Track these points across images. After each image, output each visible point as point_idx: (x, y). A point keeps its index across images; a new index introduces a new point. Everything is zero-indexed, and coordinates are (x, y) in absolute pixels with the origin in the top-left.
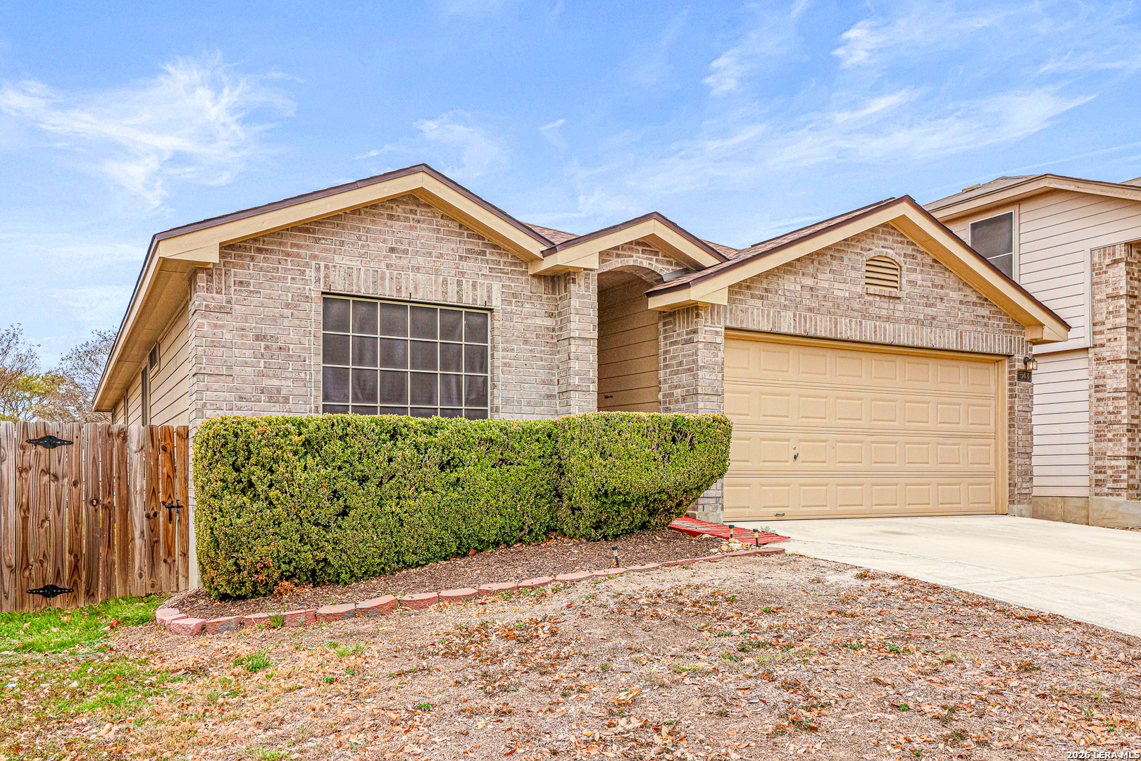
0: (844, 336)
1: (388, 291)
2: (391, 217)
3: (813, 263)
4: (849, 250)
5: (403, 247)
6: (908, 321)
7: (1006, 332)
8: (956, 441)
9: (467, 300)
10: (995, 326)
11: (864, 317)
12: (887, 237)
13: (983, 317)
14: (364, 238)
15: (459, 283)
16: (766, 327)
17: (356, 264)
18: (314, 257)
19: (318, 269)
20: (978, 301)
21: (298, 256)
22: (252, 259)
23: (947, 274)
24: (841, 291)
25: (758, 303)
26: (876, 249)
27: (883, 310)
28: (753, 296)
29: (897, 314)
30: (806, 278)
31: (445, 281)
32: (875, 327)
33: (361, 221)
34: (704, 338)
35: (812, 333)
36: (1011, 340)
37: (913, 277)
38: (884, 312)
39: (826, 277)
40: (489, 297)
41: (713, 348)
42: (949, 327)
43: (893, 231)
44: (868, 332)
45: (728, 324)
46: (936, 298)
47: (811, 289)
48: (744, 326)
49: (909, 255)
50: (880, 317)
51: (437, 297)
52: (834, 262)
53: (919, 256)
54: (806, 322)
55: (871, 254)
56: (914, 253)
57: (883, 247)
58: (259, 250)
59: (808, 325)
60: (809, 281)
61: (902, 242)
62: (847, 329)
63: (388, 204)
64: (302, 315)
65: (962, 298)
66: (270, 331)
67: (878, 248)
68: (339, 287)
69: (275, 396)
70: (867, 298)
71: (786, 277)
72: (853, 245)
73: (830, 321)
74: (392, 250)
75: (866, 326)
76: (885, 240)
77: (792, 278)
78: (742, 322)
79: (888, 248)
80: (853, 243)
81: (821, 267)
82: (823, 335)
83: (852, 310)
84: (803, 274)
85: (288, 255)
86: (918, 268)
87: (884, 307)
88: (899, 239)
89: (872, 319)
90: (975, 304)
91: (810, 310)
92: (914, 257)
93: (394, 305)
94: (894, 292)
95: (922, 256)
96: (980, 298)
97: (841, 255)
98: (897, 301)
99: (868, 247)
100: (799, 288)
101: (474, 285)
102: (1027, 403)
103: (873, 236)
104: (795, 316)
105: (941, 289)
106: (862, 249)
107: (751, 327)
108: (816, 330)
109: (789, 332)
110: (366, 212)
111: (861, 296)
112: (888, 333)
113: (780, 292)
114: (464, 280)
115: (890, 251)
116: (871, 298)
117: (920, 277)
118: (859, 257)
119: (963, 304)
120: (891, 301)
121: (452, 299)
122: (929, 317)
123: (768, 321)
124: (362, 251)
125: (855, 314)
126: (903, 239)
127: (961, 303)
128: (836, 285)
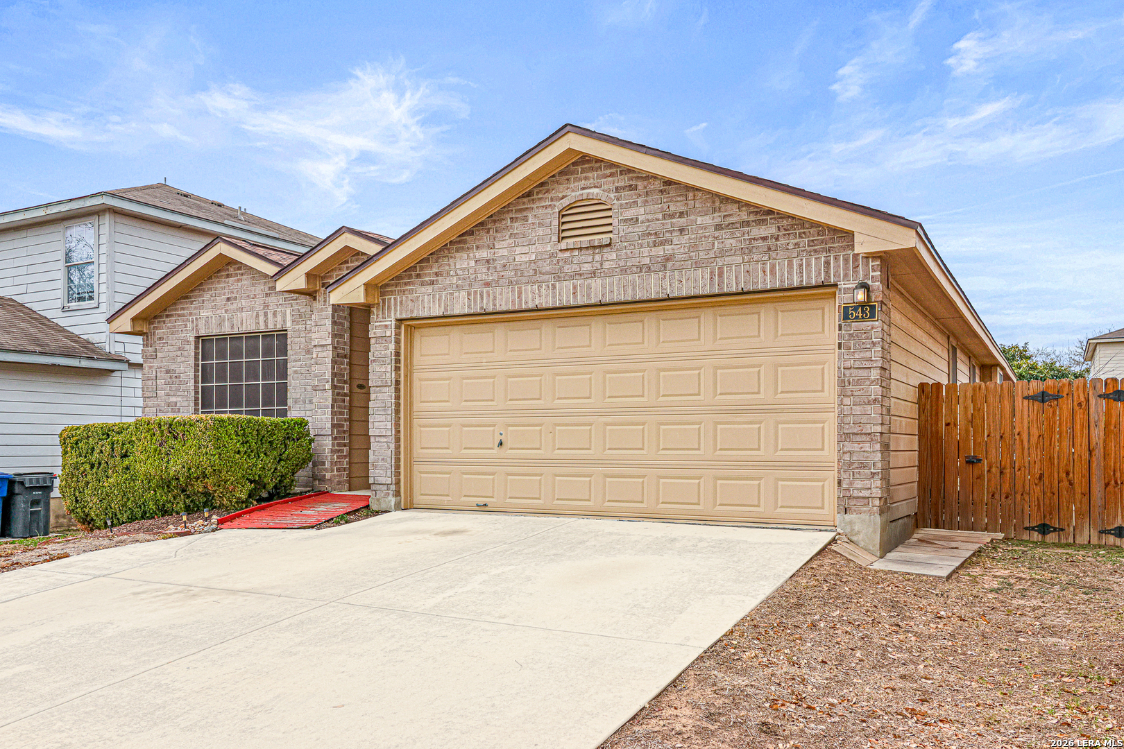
0: (531, 305)
1: (226, 329)
2: (228, 276)
3: (488, 232)
4: (535, 206)
5: (234, 296)
6: (624, 271)
7: (815, 251)
8: (758, 417)
9: (271, 327)
10: (791, 246)
11: (558, 279)
12: (590, 175)
13: (764, 239)
14: (214, 295)
15: (266, 314)
16: (436, 311)
17: (209, 314)
18: (191, 314)
19: (193, 322)
20: (752, 218)
21: (184, 315)
22: (164, 322)
23: (690, 195)
24: (524, 255)
25: (429, 289)
26: (573, 194)
27: (586, 265)
28: (422, 284)
29: (606, 265)
30: (481, 251)
31: (257, 314)
32: (575, 287)
33: (212, 283)
34: (375, 333)
35: (491, 309)
36: (827, 263)
37: (629, 213)
38: (587, 267)
39: (505, 244)
40: (285, 321)
41: (384, 342)
42: (697, 265)
43: (598, 165)
44: (565, 294)
45: (399, 316)
46: (671, 232)
47: (488, 261)
48: (414, 315)
49: (624, 188)
50: (580, 275)
51: (253, 328)
52: (516, 224)
53: (640, 184)
54: (482, 298)
55: (565, 202)
56: (631, 182)
57: (583, 189)
58: (167, 316)
59: (485, 301)
60: (484, 254)
61: (611, 175)
62: (534, 297)
63: (226, 267)
64: (185, 353)
65: (718, 220)
66: (172, 367)
67: (572, 192)
68: (202, 332)
69: (175, 408)
70: (560, 255)
71: (458, 255)
72: (540, 199)
73: (513, 291)
74: (228, 299)
75: (561, 289)
76: (586, 178)
77: (465, 256)
78: (412, 311)
79: (590, 188)
80: (540, 196)
81: (498, 235)
82: (504, 308)
83: (541, 273)
84: (478, 248)
85: (179, 316)
86: (640, 201)
87: (587, 262)
88: (608, 172)
89: (571, 278)
90: (745, 224)
91: (487, 284)
92: (631, 188)
93: (236, 338)
94: (605, 239)
95: (645, 183)
96: (757, 213)
97: (525, 214)
98: (606, 249)
99: (560, 195)
100: (472, 263)
101: (275, 314)
102: (868, 354)
103: (568, 180)
104: (469, 294)
105: (680, 217)
106: (552, 200)
107: (421, 314)
108: (495, 305)
109: (462, 313)
110: (215, 276)
111: (552, 255)
112: (596, 290)
113: (451, 273)
114: (269, 311)
115: (595, 191)
116: (567, 254)
117: (642, 210)
118: (549, 210)
119: (722, 229)
120: (597, 251)
121: (262, 328)
122: (659, 259)
123: (440, 306)
124: (213, 304)
125: (546, 277)
126: (613, 170)
127: (719, 227)
128: (518, 250)
